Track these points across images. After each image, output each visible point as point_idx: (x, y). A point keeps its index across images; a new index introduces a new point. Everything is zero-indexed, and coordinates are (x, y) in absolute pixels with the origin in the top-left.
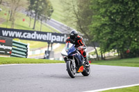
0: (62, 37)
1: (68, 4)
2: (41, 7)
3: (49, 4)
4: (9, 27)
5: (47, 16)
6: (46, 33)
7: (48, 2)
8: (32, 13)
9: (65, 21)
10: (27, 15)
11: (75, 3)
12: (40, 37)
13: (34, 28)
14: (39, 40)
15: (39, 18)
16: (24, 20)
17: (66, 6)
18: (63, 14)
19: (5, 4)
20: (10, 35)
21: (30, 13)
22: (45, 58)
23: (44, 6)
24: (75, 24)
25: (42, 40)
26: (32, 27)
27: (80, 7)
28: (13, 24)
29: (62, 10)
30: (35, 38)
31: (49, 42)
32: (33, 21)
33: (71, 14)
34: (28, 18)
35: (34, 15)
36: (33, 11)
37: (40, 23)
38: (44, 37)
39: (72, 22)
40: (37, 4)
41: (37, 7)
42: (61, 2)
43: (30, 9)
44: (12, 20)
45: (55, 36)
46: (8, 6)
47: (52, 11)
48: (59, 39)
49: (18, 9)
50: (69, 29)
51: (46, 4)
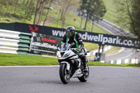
0: (114, 39)
1: (122, 4)
2: (93, 7)
3: (102, 4)
4: (59, 27)
5: (99, 16)
6: (97, 34)
7: (102, 2)
8: (84, 13)
9: (118, 22)
10: (79, 15)
11: (130, 3)
12: (90, 38)
13: (85, 29)
14: (90, 41)
15: (90, 18)
16: (75, 20)
17: (120, 6)
18: (116, 15)
19: (57, 3)
20: (60, 35)
21: (81, 13)
22: (95, 61)
23: (97, 6)
24: (129, 25)
25: (93, 42)
26: (83, 27)
27: (135, 7)
28: (63, 24)
29: (115, 10)
30: (85, 39)
31: (100, 44)
32: (84, 21)
33: (125, 15)
34: (79, 18)
35: (86, 15)
36: (85, 11)
37: (91, 24)
38: (95, 38)
39: (125, 23)
40: (89, 3)
41: (89, 7)
42: (115, 2)
43: (82, 8)
44: (62, 19)
45: (106, 38)
46: (59, 5)
47: (105, 12)
48: (111, 40)
49: (69, 8)
50: (122, 31)
51: (99, 3)
